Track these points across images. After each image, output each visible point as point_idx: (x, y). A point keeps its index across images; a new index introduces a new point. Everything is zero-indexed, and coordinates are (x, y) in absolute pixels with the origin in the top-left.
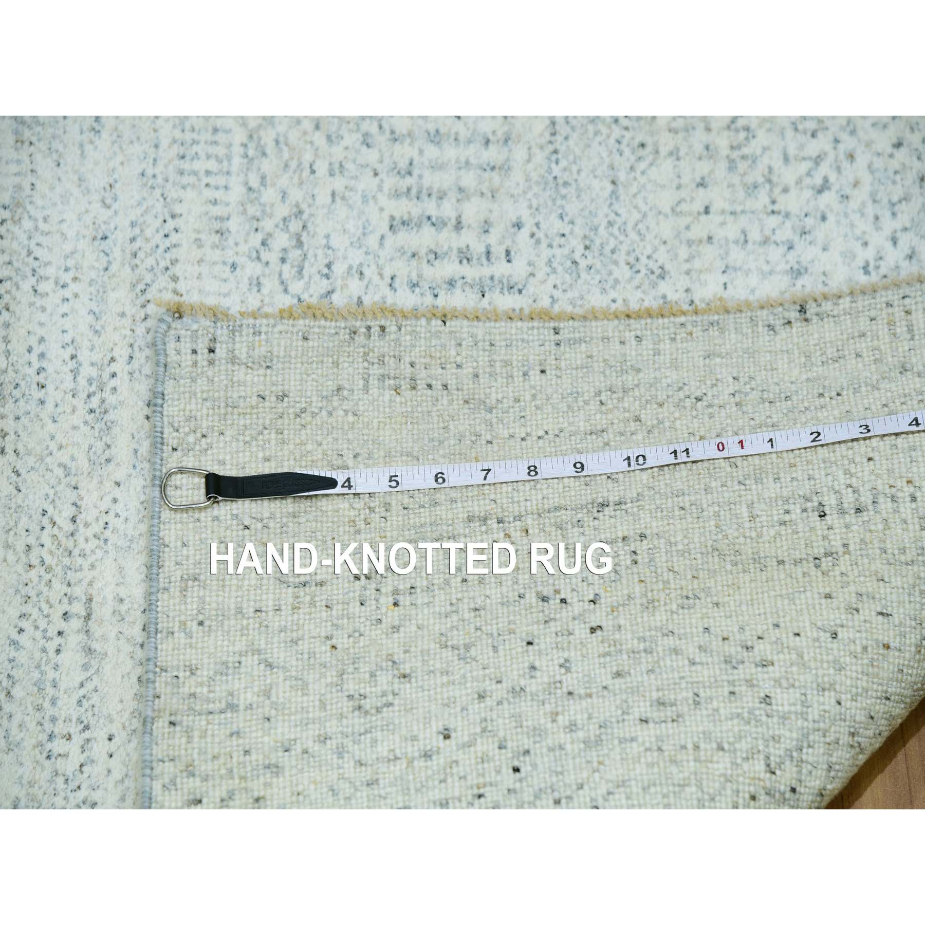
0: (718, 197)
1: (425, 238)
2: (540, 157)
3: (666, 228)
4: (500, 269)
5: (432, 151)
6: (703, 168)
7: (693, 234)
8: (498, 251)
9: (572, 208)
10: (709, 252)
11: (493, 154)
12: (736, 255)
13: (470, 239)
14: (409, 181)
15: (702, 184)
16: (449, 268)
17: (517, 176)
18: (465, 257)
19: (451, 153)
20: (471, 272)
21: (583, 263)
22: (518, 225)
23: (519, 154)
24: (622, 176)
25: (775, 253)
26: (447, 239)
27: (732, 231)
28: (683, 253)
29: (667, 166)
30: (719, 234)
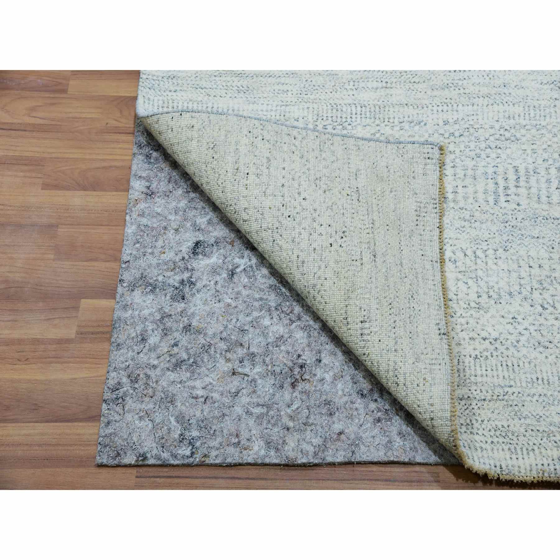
0: (536, 271)
1: (512, 176)
2: (545, 213)
3: (522, 252)
4: (503, 199)
5: (543, 180)
6: (546, 267)
7: (521, 261)
8: (509, 198)
9: (526, 223)
10: (515, 266)
11: (544, 199)
12: (514, 275)
13: (512, 190)
14: (532, 173)
15: (540, 266)
16: (502, 183)
17: (536, 206)
18: (506, 188)
19: (544, 186)
20: (501, 190)
21: (507, 225)
22: (518, 205)
23: (545, 207)
24: (541, 241)
25: (517, 288)
26: (512, 183)
27: (523, 274)
28: (514, 258)
29: (547, 255)
30: (522, 270)
